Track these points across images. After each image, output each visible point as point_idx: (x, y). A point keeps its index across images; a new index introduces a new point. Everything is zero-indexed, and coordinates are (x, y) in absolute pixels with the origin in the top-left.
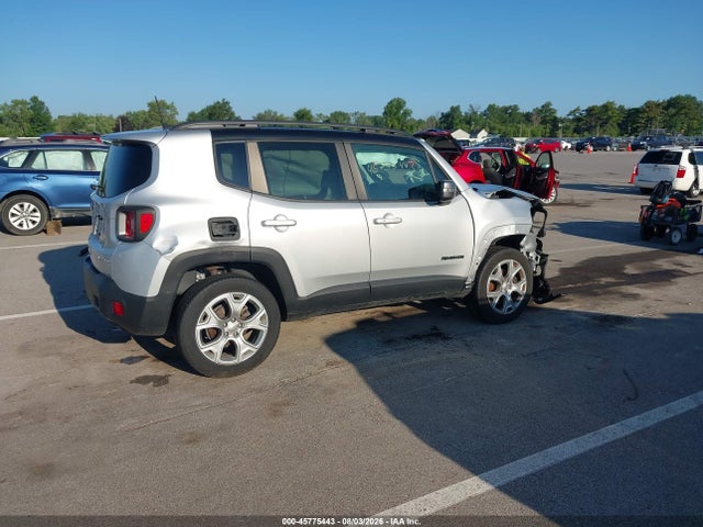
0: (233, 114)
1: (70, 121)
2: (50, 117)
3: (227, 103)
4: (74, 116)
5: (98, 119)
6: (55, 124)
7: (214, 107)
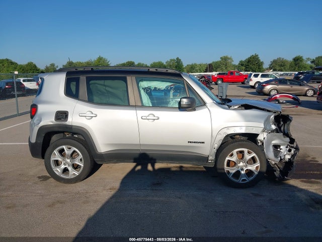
0: (259, 60)
1: (190, 67)
2: (183, 65)
3: (257, 55)
4: (192, 65)
5: (200, 65)
6: (184, 68)
7: (250, 58)
